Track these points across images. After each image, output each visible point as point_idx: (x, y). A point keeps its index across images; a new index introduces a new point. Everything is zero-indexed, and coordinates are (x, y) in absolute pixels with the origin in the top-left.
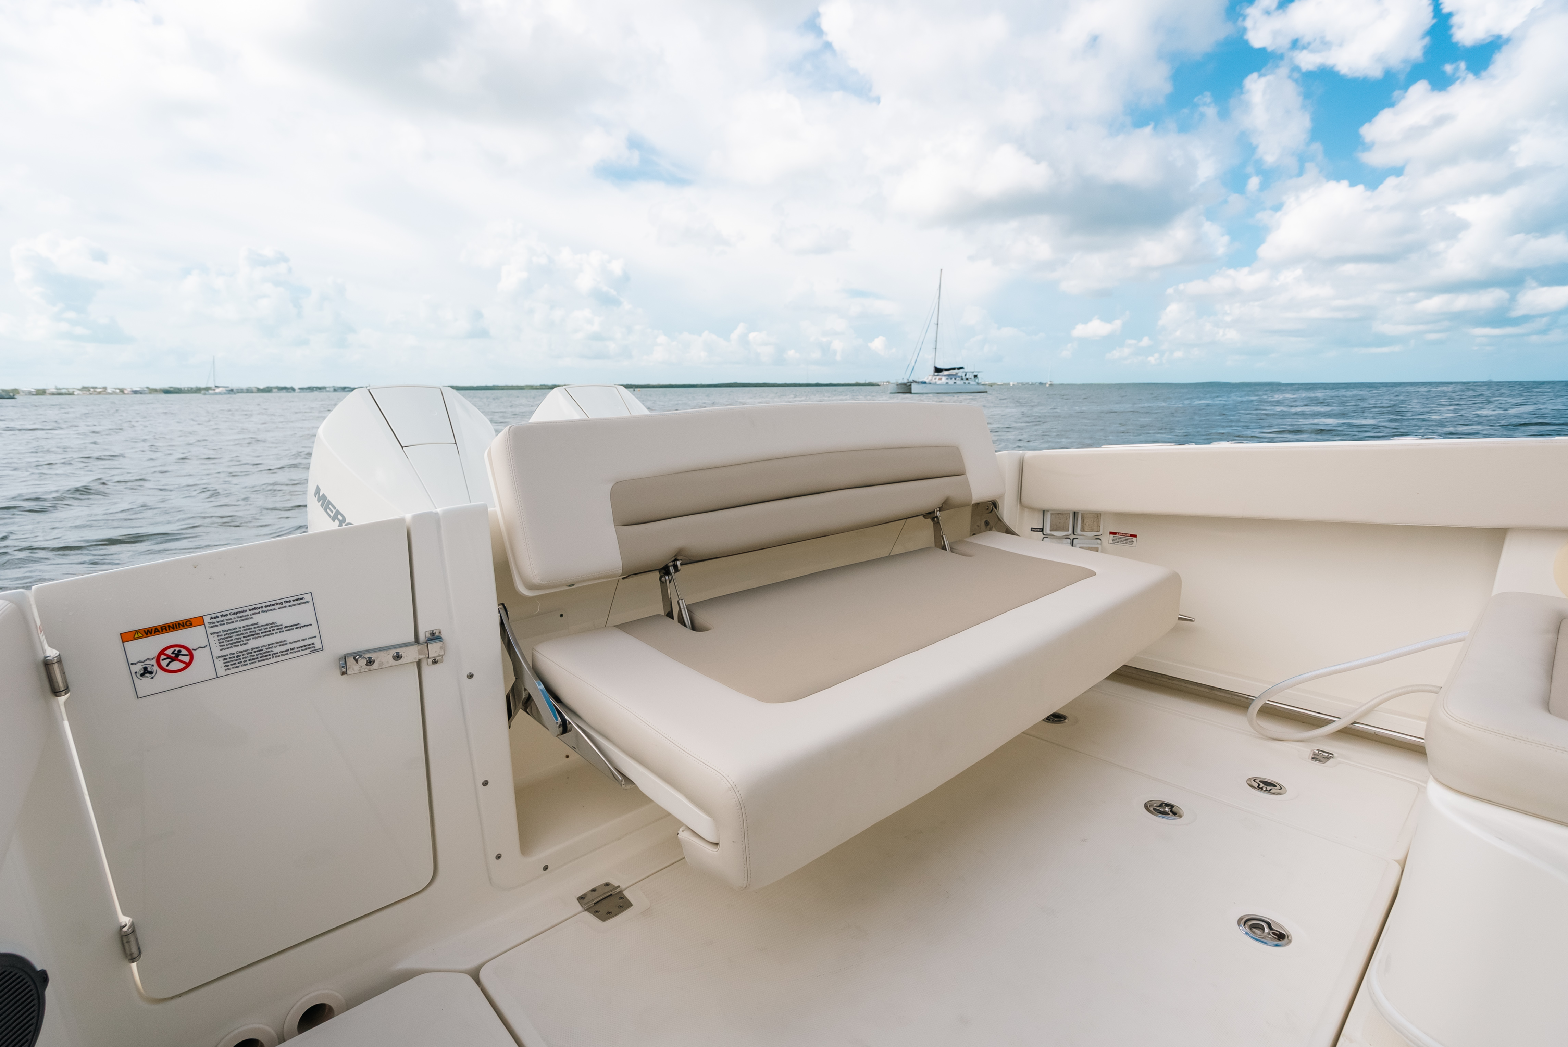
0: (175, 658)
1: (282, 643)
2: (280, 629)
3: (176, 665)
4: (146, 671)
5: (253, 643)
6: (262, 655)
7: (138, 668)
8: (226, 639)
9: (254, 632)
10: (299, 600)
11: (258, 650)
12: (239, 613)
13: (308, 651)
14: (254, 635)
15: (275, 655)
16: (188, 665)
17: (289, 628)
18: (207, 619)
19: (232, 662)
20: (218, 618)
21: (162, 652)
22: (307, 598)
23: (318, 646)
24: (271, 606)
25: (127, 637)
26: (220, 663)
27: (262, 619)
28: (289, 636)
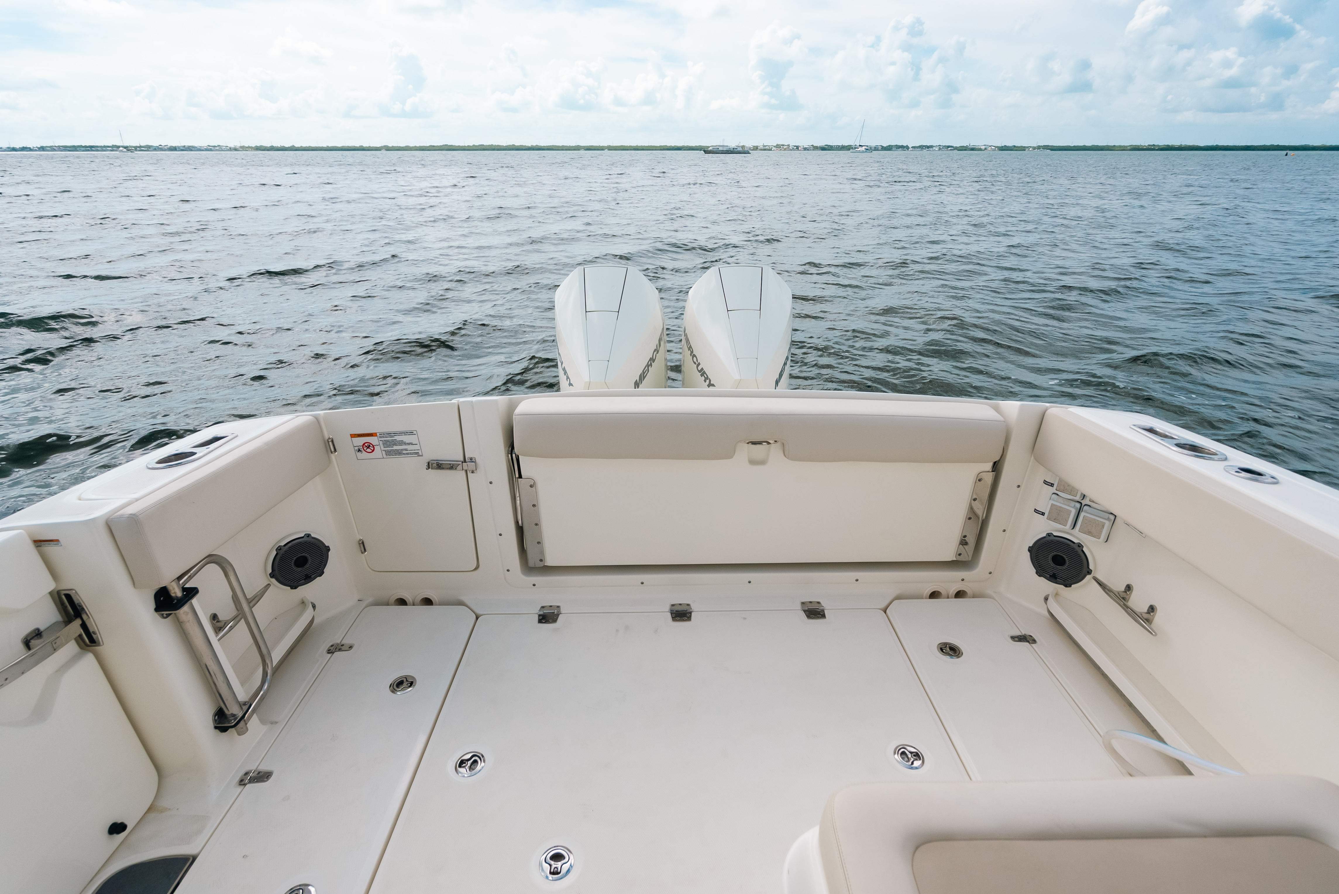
0: (368, 447)
1: (406, 450)
2: (405, 444)
3: (369, 450)
4: (359, 450)
5: (395, 448)
6: (399, 453)
7: (357, 448)
8: (386, 444)
9: (395, 443)
10: (411, 433)
11: (397, 450)
12: (389, 434)
13: (417, 455)
14: (395, 444)
15: (404, 454)
16: (373, 451)
17: (409, 444)
18: (378, 434)
19: (389, 453)
20: (383, 435)
21: (364, 444)
22: (415, 432)
23: (421, 454)
24: (401, 433)
25: (353, 436)
26: (384, 453)
27: (398, 438)
28: (409, 447)
